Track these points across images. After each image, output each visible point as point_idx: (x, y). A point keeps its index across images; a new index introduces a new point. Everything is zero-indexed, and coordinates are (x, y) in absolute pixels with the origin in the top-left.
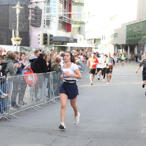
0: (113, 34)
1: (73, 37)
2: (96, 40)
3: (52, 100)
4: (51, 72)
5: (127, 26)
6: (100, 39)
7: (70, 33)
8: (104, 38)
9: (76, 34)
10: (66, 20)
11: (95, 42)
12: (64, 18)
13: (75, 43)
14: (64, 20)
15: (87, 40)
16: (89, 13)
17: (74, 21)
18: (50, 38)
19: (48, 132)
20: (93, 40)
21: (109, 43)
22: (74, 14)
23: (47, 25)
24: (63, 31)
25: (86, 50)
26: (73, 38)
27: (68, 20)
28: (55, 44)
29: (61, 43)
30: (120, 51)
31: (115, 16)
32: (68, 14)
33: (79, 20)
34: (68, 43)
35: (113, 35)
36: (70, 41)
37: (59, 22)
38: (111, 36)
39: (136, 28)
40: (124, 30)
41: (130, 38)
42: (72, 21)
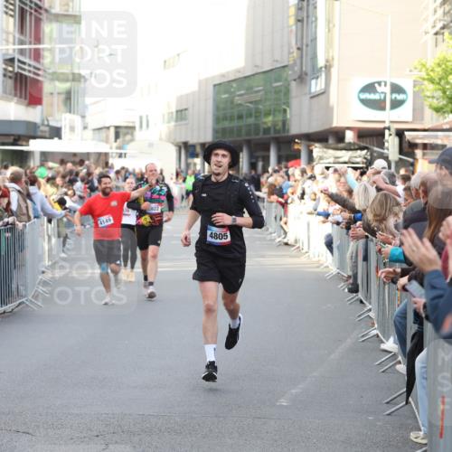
0: (174, 110)
1: (48, 120)
2: (122, 131)
5: (215, 86)
6: (133, 128)
7: (39, 107)
8: (144, 122)
9: (58, 111)
10: (24, 70)
11: (117, 136)
12: (19, 61)
13: (56, 139)
14: (19, 67)
15: (94, 130)
20: (112, 130)
21: (161, 139)
24: (17, 104)
25: (88, 160)
26: (48, 125)
27: (32, 69)
29: (11, 140)
30: (195, 164)
31: (178, 55)
32: (30, 49)
34: (32, 142)
35: (175, 114)
36: (39, 134)
37: (5, 75)
38: (166, 117)
39: (242, 92)
40: (206, 100)
41: (227, 124)
42: (45, 70)
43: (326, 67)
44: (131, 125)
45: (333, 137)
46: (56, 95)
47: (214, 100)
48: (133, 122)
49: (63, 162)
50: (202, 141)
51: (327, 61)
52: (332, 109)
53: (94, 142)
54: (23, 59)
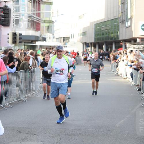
1: (42, 36)
2: (65, 39)
3: (22, 99)
4: (21, 71)
5: (95, 24)
6: (69, 38)
7: (39, 31)
8: (73, 36)
9: (45, 32)
10: (35, 19)
11: (64, 40)
12: (33, 17)
13: (45, 41)
14: (33, 19)
15: (57, 38)
16: (57, 12)
17: (43, 20)
18: (19, 37)
19: (18, 130)
20: (62, 38)
21: (78, 41)
22: (43, 13)
23: (16, 24)
24: (32, 30)
25: (55, 48)
26: (42, 37)
27: (37, 19)
28: (24, 43)
29: (30, 41)
30: (89, 49)
31: (83, 15)
32: (36, 13)
33: (48, 19)
34: (37, 42)
35: (82, 33)
36: (39, 40)
37: (28, 21)
38: (79, 34)
39: (104, 26)
40: (92, 29)
41: (99, 37)
42: (41, 20)
43: (131, 18)
44: (68, 37)
45: (133, 41)
46: (44, 27)
47: (95, 29)
48: (69, 36)
49: (47, 49)
50: (91, 42)
51: (131, 16)
52: (133, 32)
53: (57, 42)
54: (34, 16)
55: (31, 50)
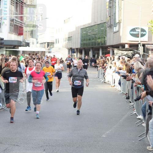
0: (67, 37)
1: (25, 40)
2: (50, 44)
3: (3, 107)
5: (81, 29)
6: (54, 43)
7: (22, 36)
8: (57, 41)
9: (28, 37)
10: (17, 23)
11: (48, 46)
12: (15, 20)
13: (28, 47)
14: (15, 22)
15: (40, 44)
17: (27, 24)
18: (1, 42)
20: (46, 44)
21: (63, 47)
22: (26, 17)
24: (15, 35)
25: (38, 54)
26: (25, 42)
27: (20, 23)
28: (6, 48)
29: (12, 47)
30: (74, 55)
31: (69, 18)
32: (19, 16)
33: (32, 23)
34: (19, 48)
35: (67, 38)
36: (22, 45)
37: (11, 25)
38: (65, 39)
39: (91, 31)
40: (78, 33)
41: (85, 42)
42: (24, 24)
43: (119, 23)
44: (53, 42)
45: (121, 46)
46: (28, 32)
47: (81, 34)
48: (54, 41)
50: (77, 47)
51: (119, 21)
52: (121, 37)
53: (40, 48)
54: (17, 20)
55: (13, 55)
